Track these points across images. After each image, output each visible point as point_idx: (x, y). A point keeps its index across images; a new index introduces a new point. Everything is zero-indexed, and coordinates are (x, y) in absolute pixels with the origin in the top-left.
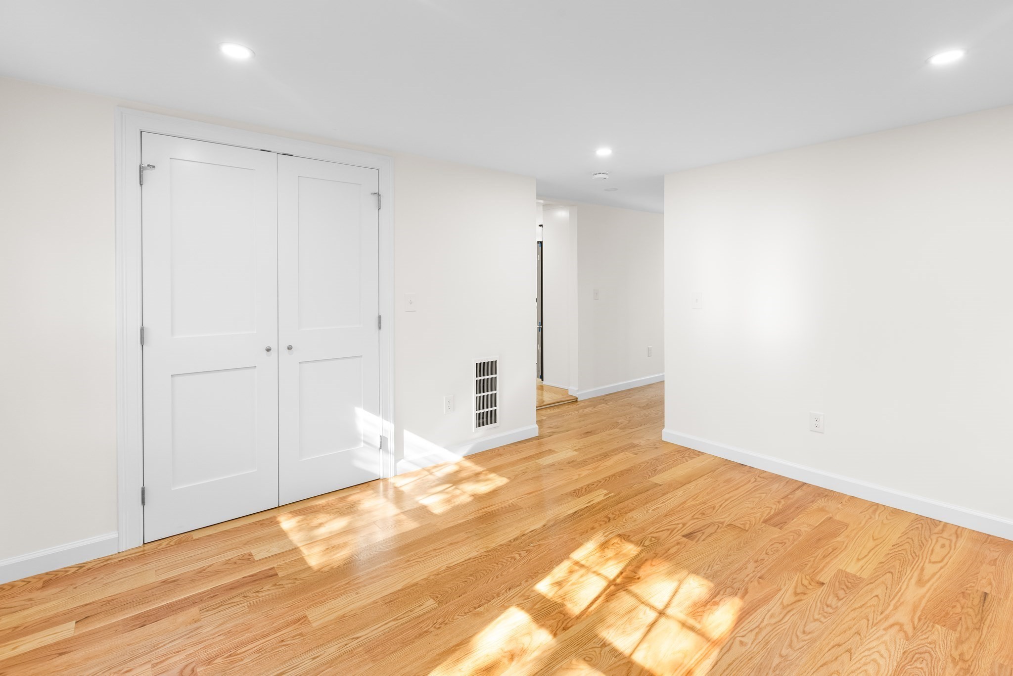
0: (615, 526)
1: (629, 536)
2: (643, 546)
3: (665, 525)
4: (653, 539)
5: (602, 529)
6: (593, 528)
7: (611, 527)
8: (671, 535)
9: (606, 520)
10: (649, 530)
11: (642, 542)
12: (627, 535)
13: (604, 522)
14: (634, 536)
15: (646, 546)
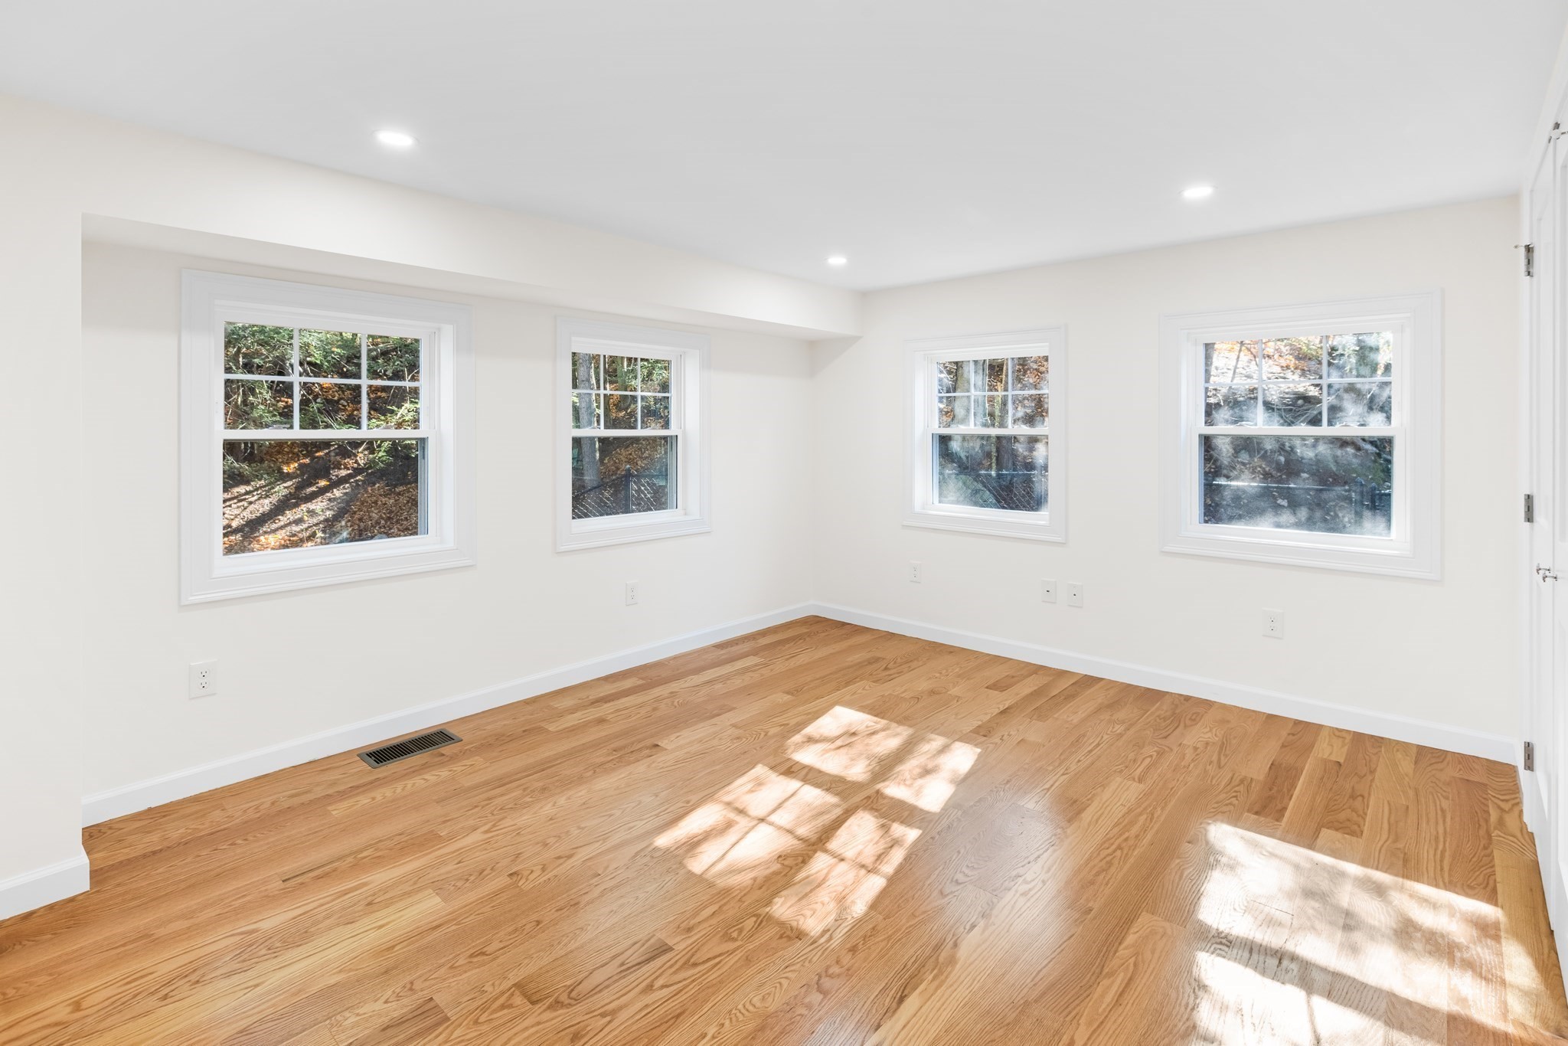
0: (807, 964)
1: (781, 937)
2: (758, 916)
3: (693, 981)
4: (735, 935)
5: (833, 950)
6: (853, 950)
7: (815, 959)
8: (694, 950)
9: (827, 983)
10: (736, 958)
11: (759, 925)
12: (785, 940)
13: (831, 971)
14: (771, 938)
15: (754, 916)
